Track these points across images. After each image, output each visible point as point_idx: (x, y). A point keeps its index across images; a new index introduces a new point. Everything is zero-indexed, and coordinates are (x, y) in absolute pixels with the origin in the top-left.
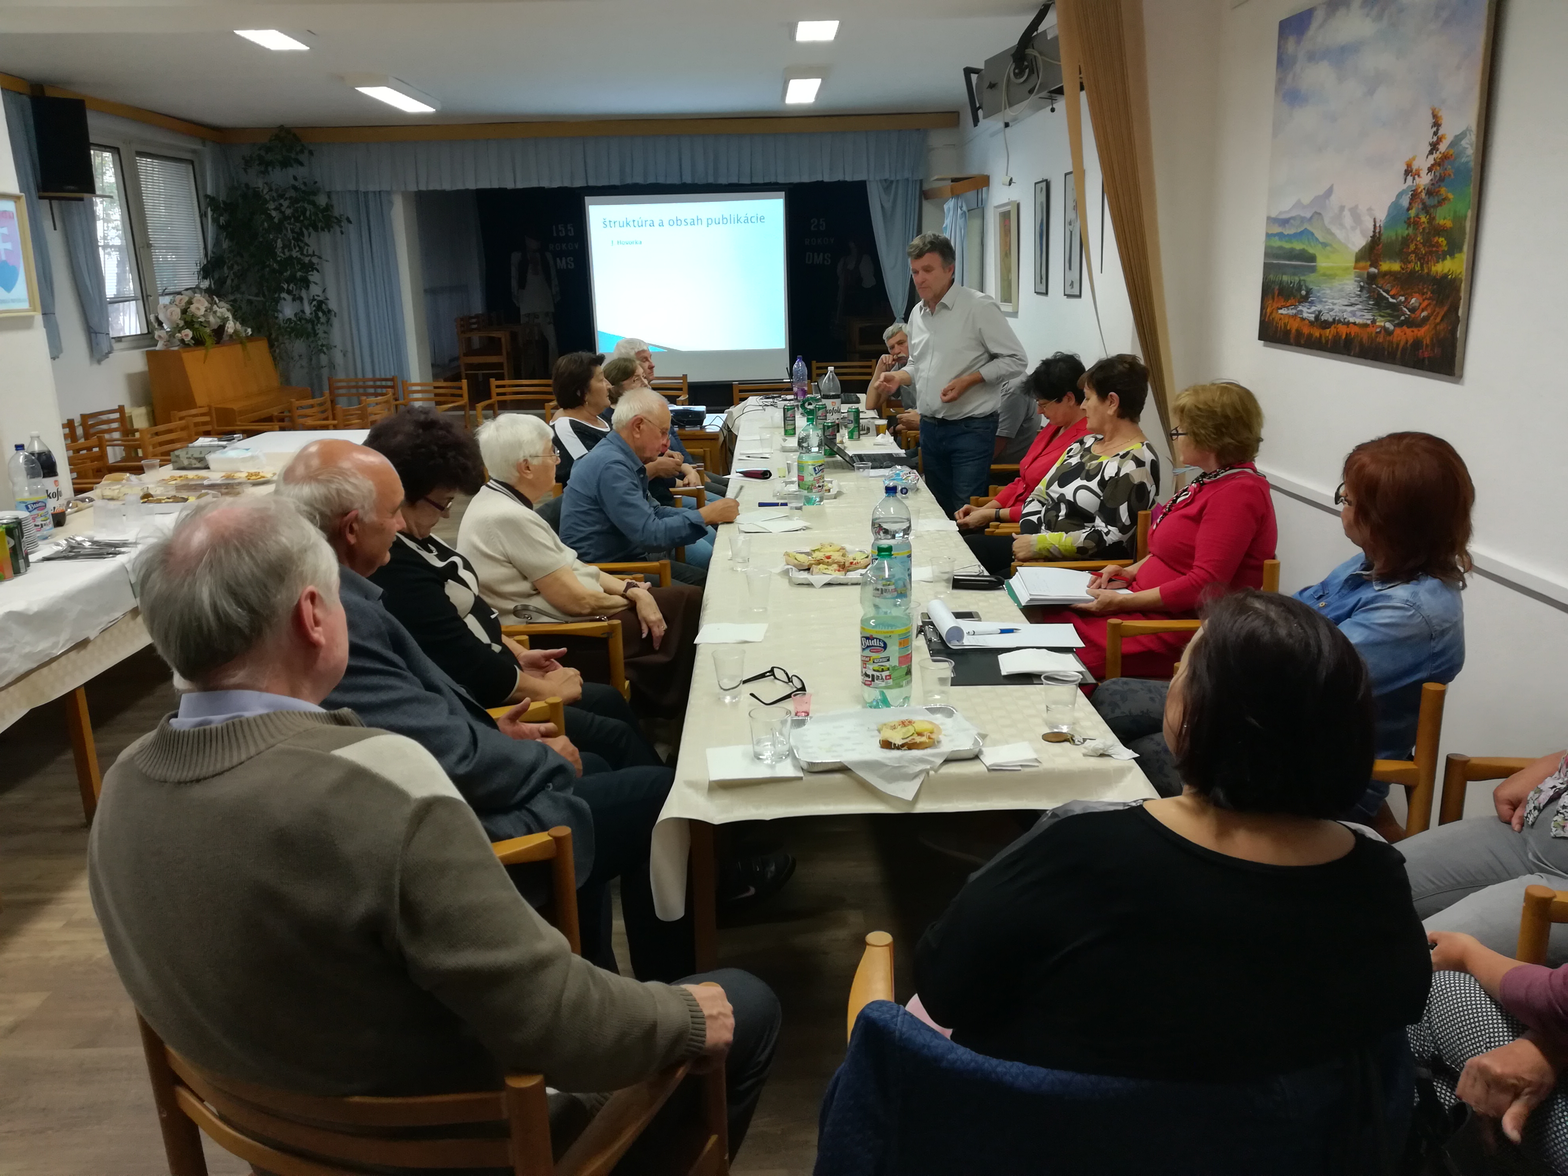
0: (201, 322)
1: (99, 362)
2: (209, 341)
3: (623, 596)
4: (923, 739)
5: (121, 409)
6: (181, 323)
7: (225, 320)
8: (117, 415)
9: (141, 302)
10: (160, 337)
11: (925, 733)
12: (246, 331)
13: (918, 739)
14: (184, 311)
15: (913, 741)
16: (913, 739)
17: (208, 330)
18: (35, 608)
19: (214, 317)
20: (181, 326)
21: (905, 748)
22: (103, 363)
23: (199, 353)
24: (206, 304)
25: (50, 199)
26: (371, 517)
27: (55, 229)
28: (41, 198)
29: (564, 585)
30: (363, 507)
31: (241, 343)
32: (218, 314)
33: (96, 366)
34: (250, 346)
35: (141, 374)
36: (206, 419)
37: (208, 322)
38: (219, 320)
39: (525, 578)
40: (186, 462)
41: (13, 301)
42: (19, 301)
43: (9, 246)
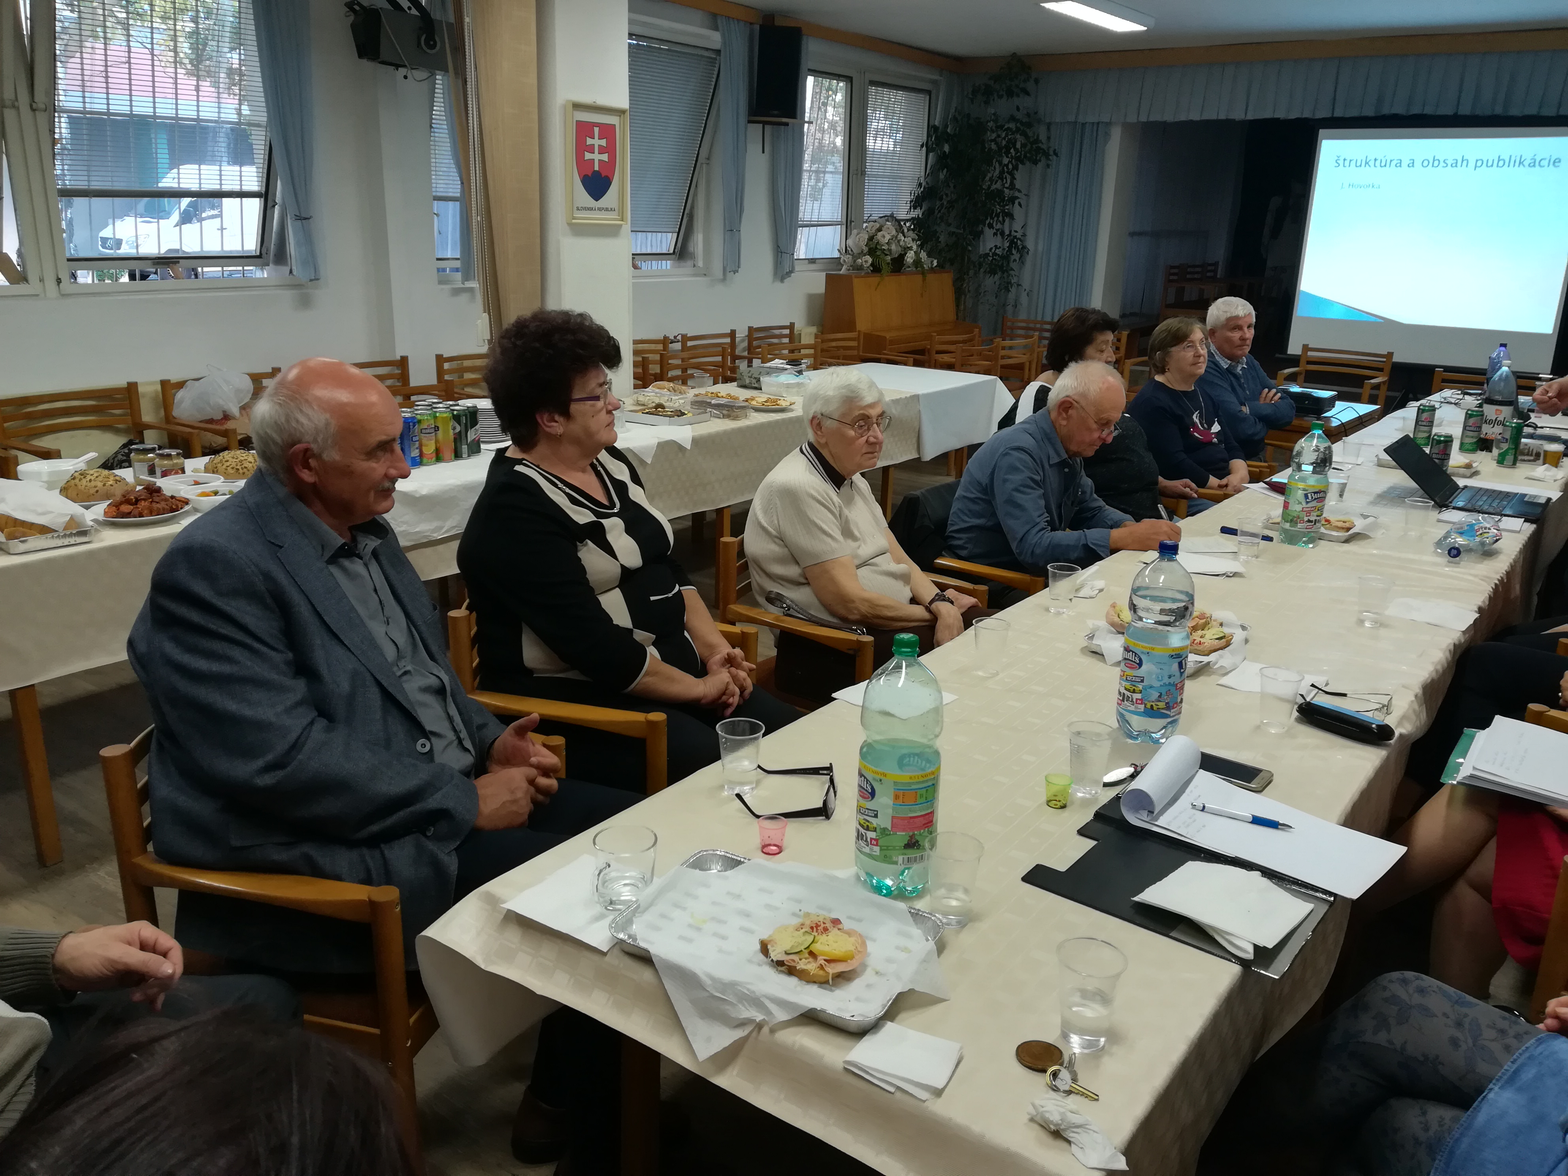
0: (884, 250)
1: (782, 280)
2: (885, 269)
3: (928, 609)
4: (811, 967)
5: (791, 326)
6: (866, 249)
7: (907, 249)
8: (787, 332)
9: (844, 227)
10: (844, 261)
11: (819, 958)
12: (932, 262)
13: (803, 964)
14: (871, 239)
15: (793, 964)
16: (794, 961)
17: (889, 258)
18: (424, 492)
19: (896, 245)
20: (865, 252)
21: (783, 969)
22: (785, 281)
23: (874, 280)
24: (894, 232)
25: (764, 123)
26: (332, 455)
27: (763, 152)
28: (749, 122)
29: (833, 580)
30: (315, 440)
31: (923, 273)
32: (902, 243)
33: (778, 284)
34: (930, 277)
35: (819, 295)
36: (854, 344)
37: (890, 250)
38: (900, 249)
39: (797, 563)
40: (747, 381)
41: (600, 209)
42: (607, 209)
43: (605, 157)
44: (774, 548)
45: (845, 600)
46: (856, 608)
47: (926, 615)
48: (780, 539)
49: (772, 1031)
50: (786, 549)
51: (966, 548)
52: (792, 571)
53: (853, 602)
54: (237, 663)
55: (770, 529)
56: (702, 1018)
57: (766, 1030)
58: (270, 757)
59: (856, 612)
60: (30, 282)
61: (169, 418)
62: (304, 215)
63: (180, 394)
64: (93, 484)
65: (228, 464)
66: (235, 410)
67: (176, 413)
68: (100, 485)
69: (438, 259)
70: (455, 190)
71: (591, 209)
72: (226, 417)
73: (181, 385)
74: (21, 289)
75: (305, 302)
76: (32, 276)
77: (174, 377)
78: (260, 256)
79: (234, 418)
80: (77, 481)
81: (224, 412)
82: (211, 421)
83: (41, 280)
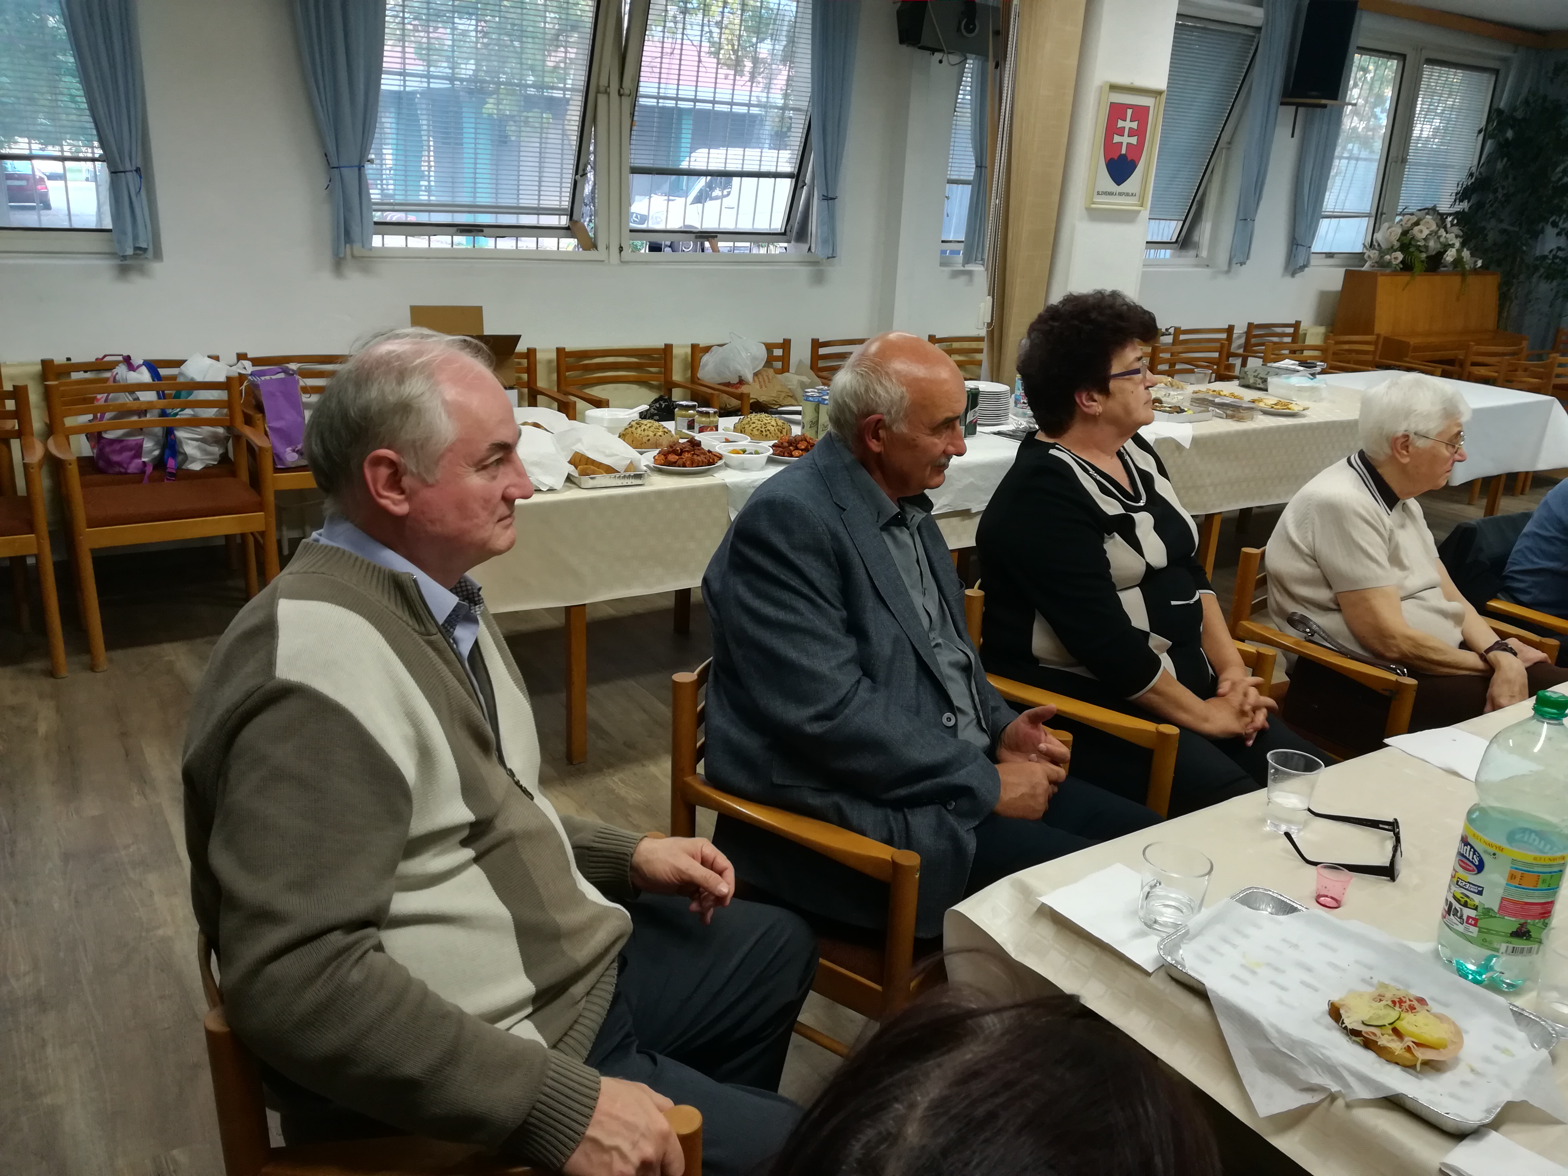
0: (1420, 246)
1: (1293, 275)
2: (1418, 267)
3: (1483, 657)
4: (1396, 1046)
5: (1296, 325)
6: (1397, 245)
7: (1447, 246)
8: (1291, 330)
9: (1372, 220)
10: (1369, 257)
11: (1406, 1039)
12: (1476, 262)
13: (1386, 1040)
14: (1405, 233)
15: (1373, 1037)
16: (1375, 1035)
17: (1424, 255)
19: (1435, 242)
20: (1396, 248)
21: (1357, 1039)
22: (1297, 275)
23: (1404, 278)
24: (1434, 227)
25: (1298, 105)
26: (901, 428)
27: (1293, 136)
28: (1282, 104)
29: (1372, 612)
30: (889, 412)
31: (1464, 274)
32: (1442, 240)
33: (1288, 280)
34: (1471, 279)
35: (1336, 292)
36: (1371, 348)
37: (1426, 247)
38: (1439, 246)
39: (1329, 586)
40: (1252, 381)
41: (1120, 194)
42: (1127, 194)
43: (1134, 140)
44: (1304, 568)
45: (1383, 634)
46: (1397, 646)
47: (1479, 663)
48: (1314, 558)
49: (1349, 1106)
50: (1318, 571)
51: (1529, 593)
52: (1323, 595)
53: (1394, 637)
54: (802, 614)
55: (1302, 547)
56: (1262, 1070)
57: (1340, 1102)
58: (820, 707)
59: (1395, 649)
60: (599, 248)
61: (694, 379)
62: (830, 196)
63: (706, 358)
64: (646, 433)
65: (754, 425)
66: (749, 376)
67: (700, 374)
68: (651, 434)
69: (943, 242)
70: (968, 171)
71: (1111, 194)
72: (741, 382)
73: (707, 349)
74: (591, 254)
75: (819, 278)
76: (601, 245)
77: (703, 342)
78: (784, 234)
79: (748, 383)
80: (634, 429)
81: (740, 377)
82: (728, 384)
83: (608, 248)
